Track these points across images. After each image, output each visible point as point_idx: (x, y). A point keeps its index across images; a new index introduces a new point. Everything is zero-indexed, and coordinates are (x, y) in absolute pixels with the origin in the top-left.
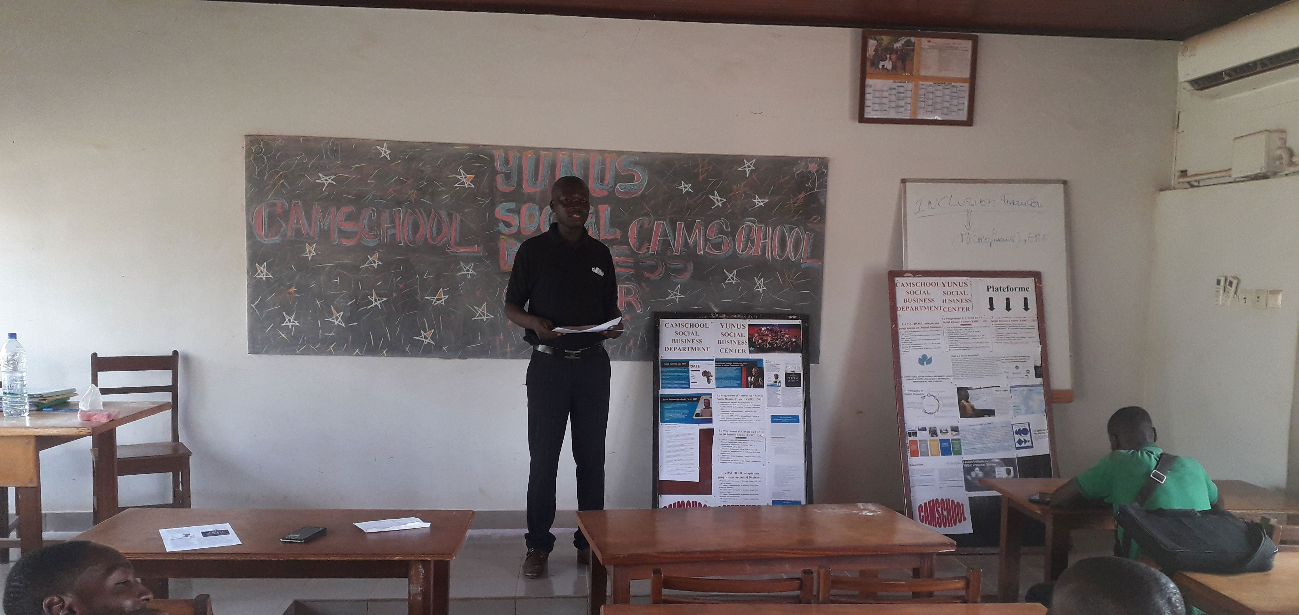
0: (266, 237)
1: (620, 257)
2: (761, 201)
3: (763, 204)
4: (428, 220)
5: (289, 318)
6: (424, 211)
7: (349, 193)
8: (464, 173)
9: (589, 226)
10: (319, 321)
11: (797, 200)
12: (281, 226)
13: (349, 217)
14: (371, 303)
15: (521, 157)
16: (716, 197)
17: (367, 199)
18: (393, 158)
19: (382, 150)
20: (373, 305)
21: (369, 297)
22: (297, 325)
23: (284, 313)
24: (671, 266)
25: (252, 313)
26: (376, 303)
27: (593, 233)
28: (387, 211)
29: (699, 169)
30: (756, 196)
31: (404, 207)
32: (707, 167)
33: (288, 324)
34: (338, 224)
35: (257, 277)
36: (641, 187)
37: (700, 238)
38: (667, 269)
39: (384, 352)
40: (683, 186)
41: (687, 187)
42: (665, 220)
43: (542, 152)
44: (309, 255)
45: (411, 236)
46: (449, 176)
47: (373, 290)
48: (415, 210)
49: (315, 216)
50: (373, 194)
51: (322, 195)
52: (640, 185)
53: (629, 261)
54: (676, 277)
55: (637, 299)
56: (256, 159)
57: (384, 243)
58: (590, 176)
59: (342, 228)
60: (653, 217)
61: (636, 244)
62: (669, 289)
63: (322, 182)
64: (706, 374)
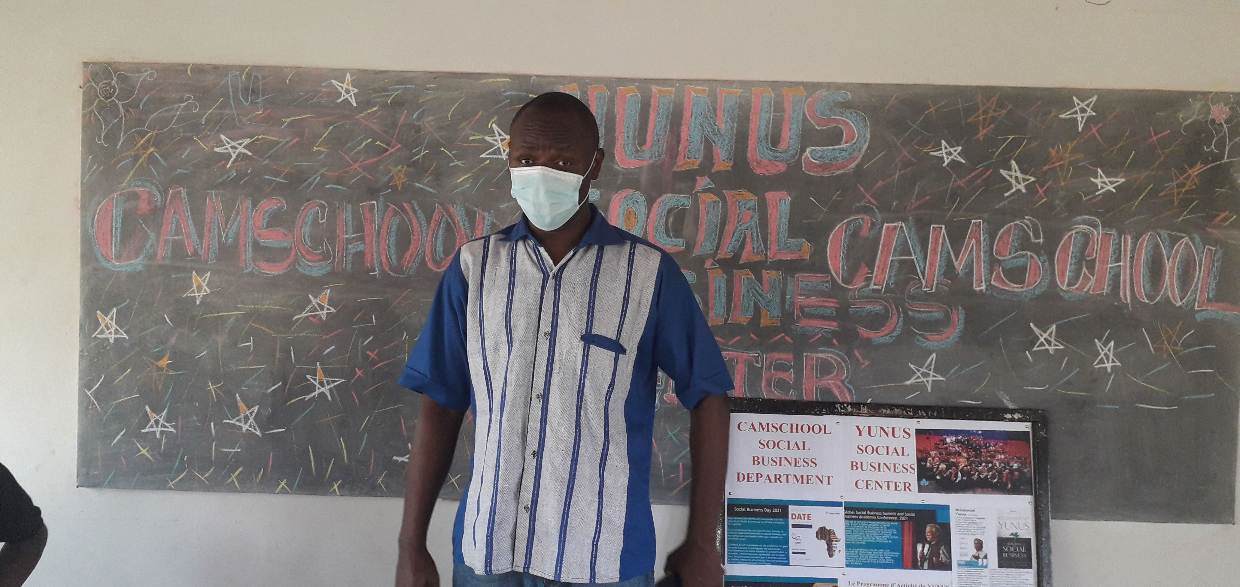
0: (118, 258)
1: (808, 296)
2: (1110, 182)
3: (1114, 188)
4: (429, 222)
5: (157, 417)
6: (420, 208)
7: (277, 174)
8: (500, 131)
9: (745, 235)
10: (212, 423)
11: (1187, 178)
12: (147, 237)
13: (275, 220)
14: (312, 388)
15: (611, 98)
16: (1013, 173)
17: (310, 184)
18: (364, 104)
19: (342, 88)
20: (316, 393)
21: (308, 377)
22: (171, 432)
23: (147, 408)
24: (918, 315)
25: (88, 405)
26: (322, 389)
27: (753, 248)
28: (349, 207)
29: (979, 116)
30: (1099, 170)
31: (381, 199)
32: (995, 111)
33: (155, 429)
34: (253, 233)
35: (98, 336)
36: (855, 154)
37: (979, 257)
38: (908, 321)
39: (336, 486)
40: (944, 151)
41: (953, 152)
42: (905, 220)
43: (654, 88)
44: (197, 294)
45: (393, 257)
46: (471, 138)
47: (318, 363)
48: (403, 206)
49: (211, 218)
50: (323, 173)
51: (225, 177)
52: (854, 150)
53: (827, 304)
54: (927, 339)
55: (843, 382)
56: (102, 107)
57: (341, 269)
58: (750, 133)
59: (262, 241)
60: (879, 216)
61: (843, 270)
62: (911, 364)
63: (225, 151)
64: (824, 534)
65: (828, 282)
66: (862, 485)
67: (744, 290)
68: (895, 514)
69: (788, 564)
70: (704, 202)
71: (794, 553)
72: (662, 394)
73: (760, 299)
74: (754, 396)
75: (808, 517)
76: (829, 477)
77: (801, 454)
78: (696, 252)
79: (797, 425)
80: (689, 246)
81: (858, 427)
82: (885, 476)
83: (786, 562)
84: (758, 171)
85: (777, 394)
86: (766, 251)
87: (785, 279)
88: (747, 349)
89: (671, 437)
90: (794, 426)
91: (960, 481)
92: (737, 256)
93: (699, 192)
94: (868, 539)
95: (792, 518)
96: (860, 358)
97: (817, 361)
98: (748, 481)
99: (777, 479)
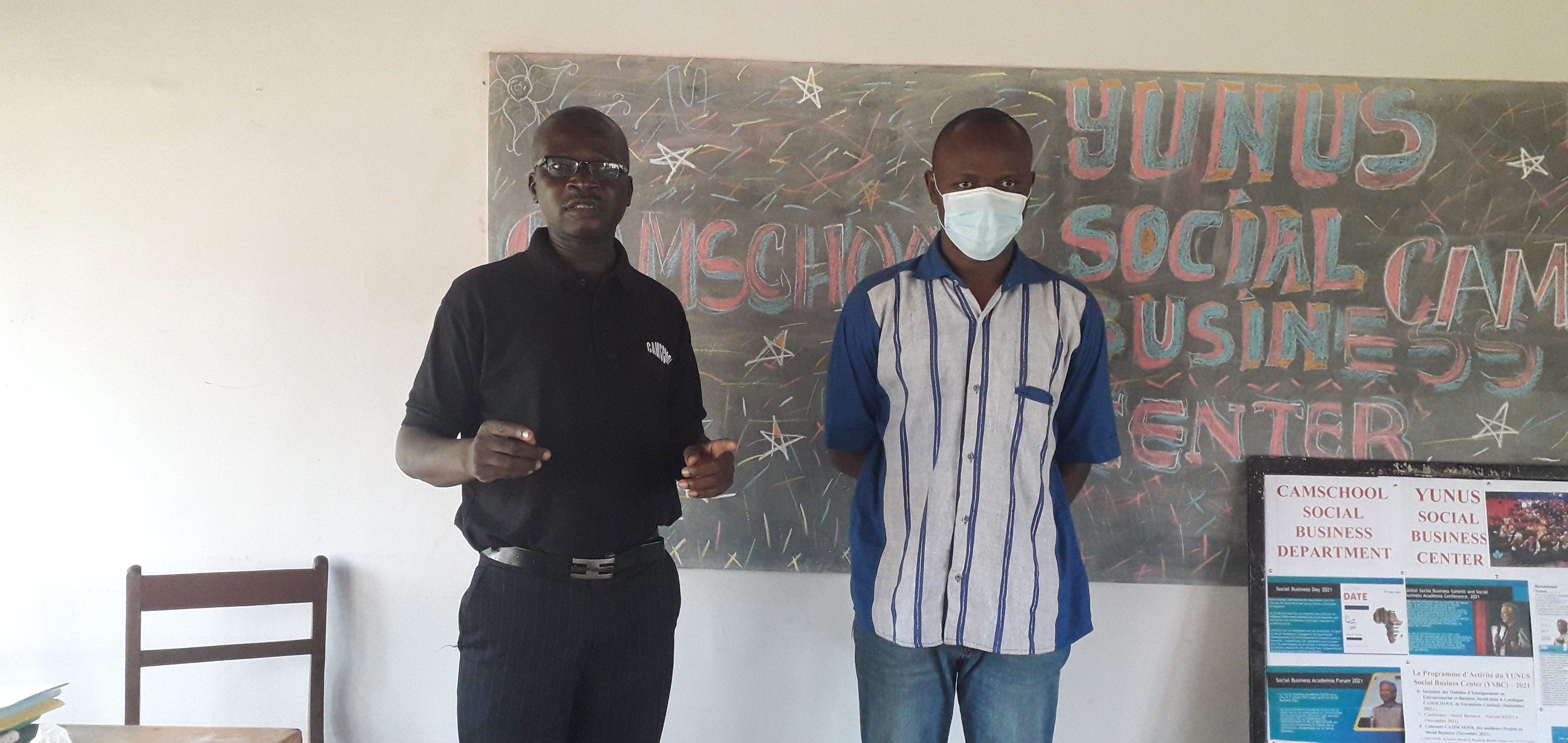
1: (1361, 335)
6: (895, 230)
7: (725, 191)
9: (1287, 260)
13: (724, 247)
14: (767, 446)
15: (1128, 98)
17: (765, 204)
18: (830, 106)
19: (804, 86)
20: (771, 452)
21: (762, 432)
24: (1488, 357)
26: (779, 448)
27: (1297, 276)
28: (811, 231)
29: (1566, 117)
34: (698, 263)
36: (1418, 165)
37: (1561, 287)
38: (1478, 363)
39: (794, 561)
40: (1523, 161)
41: (1534, 162)
42: (1476, 244)
43: (1180, 83)
47: (774, 417)
48: (875, 229)
49: (647, 244)
50: (781, 190)
51: (664, 194)
52: (1417, 159)
53: (1383, 344)
54: (1497, 384)
55: (1399, 437)
56: (513, 109)
57: (800, 306)
58: (1294, 138)
59: (708, 273)
60: (1445, 239)
61: (1402, 303)
62: (1479, 415)
63: (663, 163)
64: (1383, 616)
65: (1384, 317)
66: (1425, 558)
67: (1285, 327)
68: (1464, 592)
69: (1342, 652)
70: (1239, 220)
71: (1348, 639)
72: (1184, 453)
73: (1305, 337)
74: (1296, 454)
75: (1364, 597)
76: (1386, 550)
77: (1353, 523)
78: (1228, 281)
79: (1348, 489)
80: (1220, 274)
81: (1418, 490)
82: (1451, 547)
83: (1339, 649)
84: (1303, 184)
85: (1322, 452)
86: (1312, 279)
87: (1333, 313)
88: (1288, 398)
89: (1193, 504)
90: (1344, 490)
91: (1539, 553)
92: (1277, 286)
93: (1233, 208)
94: (1433, 621)
95: (1345, 599)
96: (1420, 408)
97: (1370, 411)
98: (1292, 555)
99: (1326, 552)
